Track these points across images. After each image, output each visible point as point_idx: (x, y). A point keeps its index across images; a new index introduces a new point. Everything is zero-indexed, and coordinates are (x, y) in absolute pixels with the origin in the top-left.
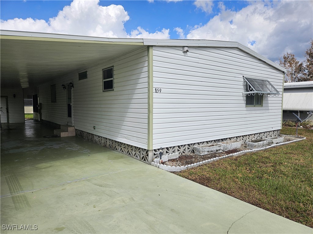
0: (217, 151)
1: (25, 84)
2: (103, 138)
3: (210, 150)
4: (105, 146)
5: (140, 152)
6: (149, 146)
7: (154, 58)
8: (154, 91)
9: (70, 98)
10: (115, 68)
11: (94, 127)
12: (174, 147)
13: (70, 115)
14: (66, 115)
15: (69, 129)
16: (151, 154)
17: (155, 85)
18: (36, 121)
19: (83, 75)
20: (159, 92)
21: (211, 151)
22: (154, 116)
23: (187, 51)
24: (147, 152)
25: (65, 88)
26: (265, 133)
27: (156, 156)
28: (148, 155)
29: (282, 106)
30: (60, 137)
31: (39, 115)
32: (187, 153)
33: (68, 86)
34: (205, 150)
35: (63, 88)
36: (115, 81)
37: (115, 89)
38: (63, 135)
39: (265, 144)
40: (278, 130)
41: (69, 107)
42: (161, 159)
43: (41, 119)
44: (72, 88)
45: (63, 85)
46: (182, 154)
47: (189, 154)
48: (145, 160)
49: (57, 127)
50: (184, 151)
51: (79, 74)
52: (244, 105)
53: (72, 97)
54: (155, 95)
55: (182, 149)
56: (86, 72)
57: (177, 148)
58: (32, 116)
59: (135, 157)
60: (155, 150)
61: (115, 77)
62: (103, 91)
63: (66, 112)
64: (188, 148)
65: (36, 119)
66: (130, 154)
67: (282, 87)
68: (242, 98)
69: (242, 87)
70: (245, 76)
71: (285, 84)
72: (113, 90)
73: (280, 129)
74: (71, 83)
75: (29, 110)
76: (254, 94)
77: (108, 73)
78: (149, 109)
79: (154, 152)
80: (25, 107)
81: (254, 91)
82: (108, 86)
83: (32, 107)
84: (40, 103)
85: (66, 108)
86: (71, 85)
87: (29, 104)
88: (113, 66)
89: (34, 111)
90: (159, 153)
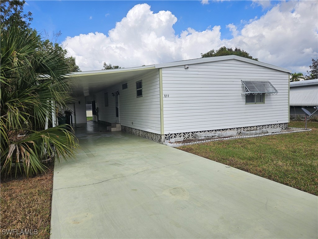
0: (213, 136)
1: (86, 94)
2: (137, 130)
3: (206, 136)
4: (139, 136)
5: (157, 137)
6: (161, 132)
7: (163, 75)
8: (164, 96)
9: (117, 103)
10: (143, 82)
11: (132, 122)
12: (180, 133)
13: (117, 116)
14: (115, 116)
15: (117, 125)
16: (163, 137)
17: (164, 93)
18: (95, 122)
19: (125, 86)
20: (168, 97)
21: (208, 137)
22: (164, 112)
23: (188, 68)
24: (161, 136)
25: (114, 95)
26: (270, 126)
27: (167, 139)
28: (161, 138)
29: (289, 102)
30: (111, 131)
31: (96, 117)
32: (191, 138)
33: (116, 93)
34: (202, 136)
35: (113, 95)
36: (143, 90)
37: (143, 96)
38: (113, 129)
39: (258, 133)
40: (285, 123)
41: (117, 109)
42: (169, 140)
43: (98, 120)
44: (119, 96)
45: (112, 93)
46: (187, 139)
47: (192, 139)
48: (160, 142)
49: (109, 125)
50: (188, 137)
51: (123, 85)
52: (245, 103)
53: (119, 102)
54: (164, 99)
55: (187, 136)
56: (127, 83)
57: (183, 134)
58: (92, 119)
59: (155, 141)
60: (166, 135)
61: (143, 87)
62: (137, 97)
63: (115, 114)
64: (192, 135)
65: (95, 120)
66: (152, 139)
67: (288, 86)
68: (241, 97)
69: (241, 89)
70: (243, 80)
71: (291, 83)
72: (142, 96)
73: (288, 122)
74: (117, 92)
75: (89, 113)
76: (249, 94)
77: (139, 85)
78: (160, 108)
79: (165, 136)
80: (87, 111)
81: (249, 91)
82: (140, 93)
83: (92, 111)
84: (97, 108)
85: (115, 110)
86: (118, 93)
87: (89, 109)
88: (142, 80)
89: (93, 114)
90: (169, 137)
